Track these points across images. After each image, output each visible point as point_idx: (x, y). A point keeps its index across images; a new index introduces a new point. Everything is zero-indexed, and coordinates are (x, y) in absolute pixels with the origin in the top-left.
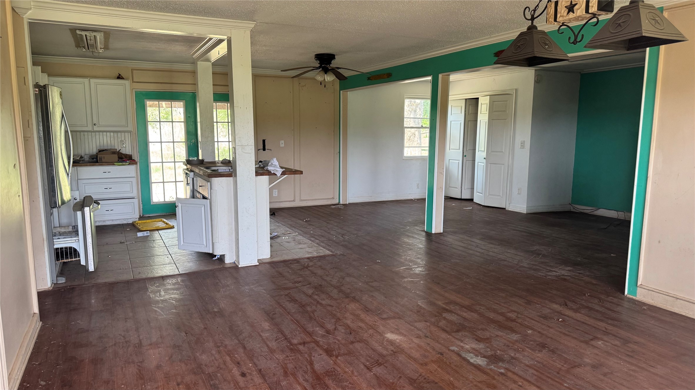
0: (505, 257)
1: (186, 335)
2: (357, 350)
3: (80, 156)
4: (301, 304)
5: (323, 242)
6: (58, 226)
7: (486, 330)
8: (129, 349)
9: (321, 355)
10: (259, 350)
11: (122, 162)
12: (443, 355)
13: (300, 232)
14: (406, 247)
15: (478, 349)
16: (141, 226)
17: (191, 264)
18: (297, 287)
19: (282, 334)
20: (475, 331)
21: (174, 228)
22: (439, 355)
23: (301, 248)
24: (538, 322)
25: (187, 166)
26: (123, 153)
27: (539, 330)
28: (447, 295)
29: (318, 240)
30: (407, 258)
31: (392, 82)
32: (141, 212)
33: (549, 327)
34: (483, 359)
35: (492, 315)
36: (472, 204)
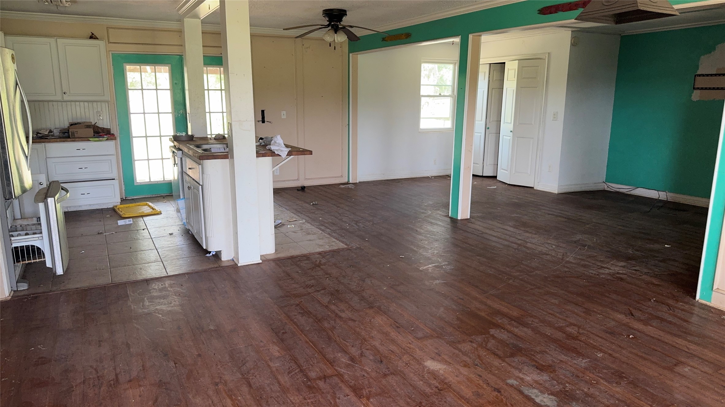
0: (546, 249)
1: (176, 366)
2: (393, 387)
3: (49, 130)
4: (316, 318)
5: (334, 231)
6: (20, 217)
7: (546, 352)
8: (102, 389)
9: (348, 396)
10: (268, 389)
11: (98, 138)
12: (500, 392)
13: (307, 218)
14: (431, 237)
15: (541, 382)
16: (123, 212)
17: (181, 262)
18: (310, 293)
19: (296, 363)
20: (533, 355)
21: (161, 214)
22: (496, 393)
23: (310, 240)
24: (606, 340)
25: (174, 143)
26: (100, 126)
27: (610, 352)
28: (489, 302)
29: (329, 229)
30: (434, 252)
31: (411, 44)
32: (124, 194)
33: (620, 347)
34: (551, 397)
35: (548, 331)
36: (496, 183)
